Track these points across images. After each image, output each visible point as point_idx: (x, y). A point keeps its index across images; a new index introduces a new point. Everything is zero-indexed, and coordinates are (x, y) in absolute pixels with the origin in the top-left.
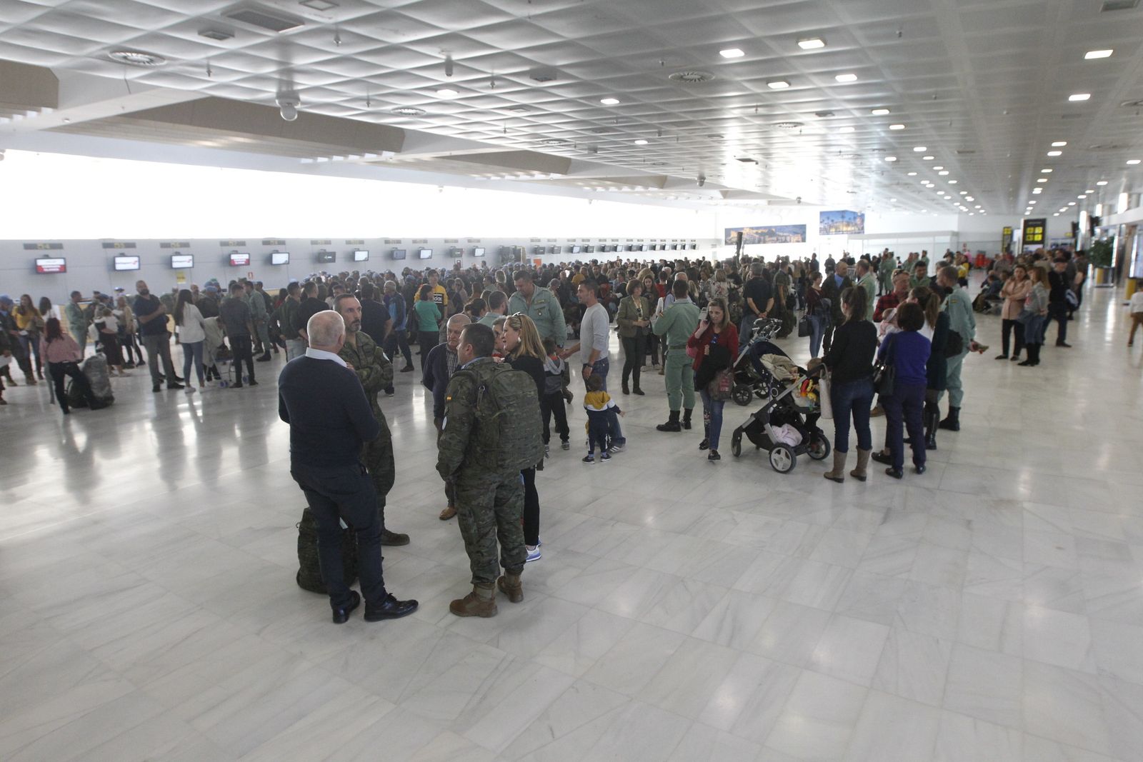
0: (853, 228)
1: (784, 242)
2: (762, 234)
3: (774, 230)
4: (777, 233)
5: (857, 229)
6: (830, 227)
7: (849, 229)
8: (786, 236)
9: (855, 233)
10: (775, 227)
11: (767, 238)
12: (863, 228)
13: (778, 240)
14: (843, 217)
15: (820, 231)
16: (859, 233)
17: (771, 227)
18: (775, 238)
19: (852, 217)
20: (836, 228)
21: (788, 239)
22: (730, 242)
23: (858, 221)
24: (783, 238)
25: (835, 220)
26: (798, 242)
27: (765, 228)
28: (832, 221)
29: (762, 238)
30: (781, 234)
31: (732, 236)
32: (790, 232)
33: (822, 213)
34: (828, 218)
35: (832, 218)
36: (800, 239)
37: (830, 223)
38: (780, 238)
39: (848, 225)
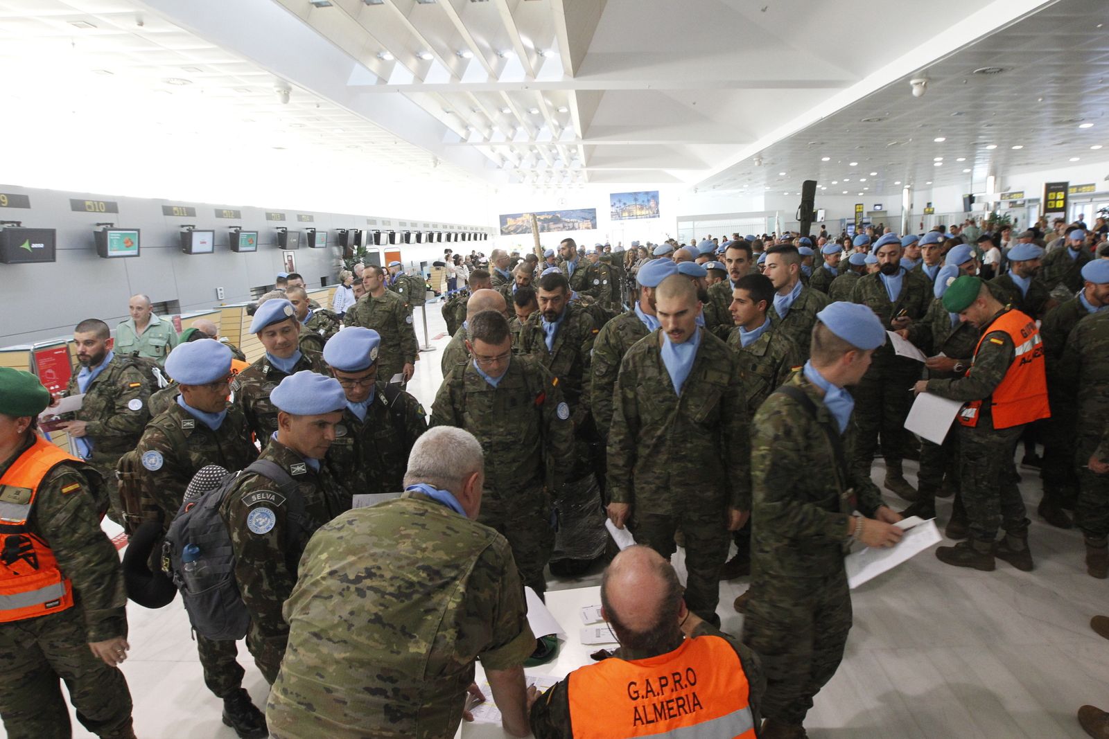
0: (647, 212)
1: (571, 229)
2: (545, 221)
3: (559, 215)
4: (563, 219)
5: (651, 213)
6: (623, 211)
7: (644, 212)
8: (573, 223)
9: (650, 217)
10: (560, 212)
11: (552, 225)
12: (658, 211)
13: (564, 227)
14: (636, 200)
15: (612, 216)
16: (654, 217)
17: (555, 212)
18: (561, 225)
19: (646, 200)
20: (630, 212)
21: (576, 225)
22: (507, 231)
23: (652, 204)
24: (571, 225)
25: (628, 204)
26: (588, 228)
27: (548, 213)
28: (625, 204)
29: (546, 225)
30: (568, 220)
31: (509, 224)
32: (578, 217)
33: (612, 196)
34: (620, 201)
35: (623, 201)
36: (590, 226)
37: (623, 206)
38: (566, 225)
39: (642, 208)
